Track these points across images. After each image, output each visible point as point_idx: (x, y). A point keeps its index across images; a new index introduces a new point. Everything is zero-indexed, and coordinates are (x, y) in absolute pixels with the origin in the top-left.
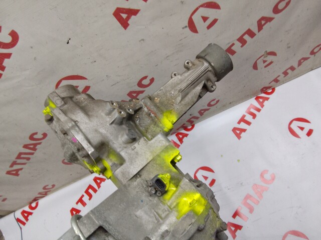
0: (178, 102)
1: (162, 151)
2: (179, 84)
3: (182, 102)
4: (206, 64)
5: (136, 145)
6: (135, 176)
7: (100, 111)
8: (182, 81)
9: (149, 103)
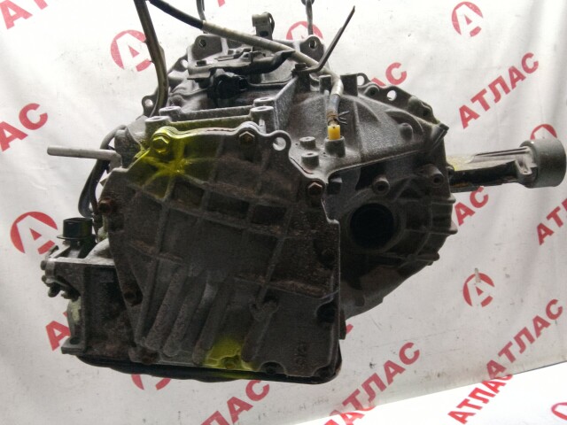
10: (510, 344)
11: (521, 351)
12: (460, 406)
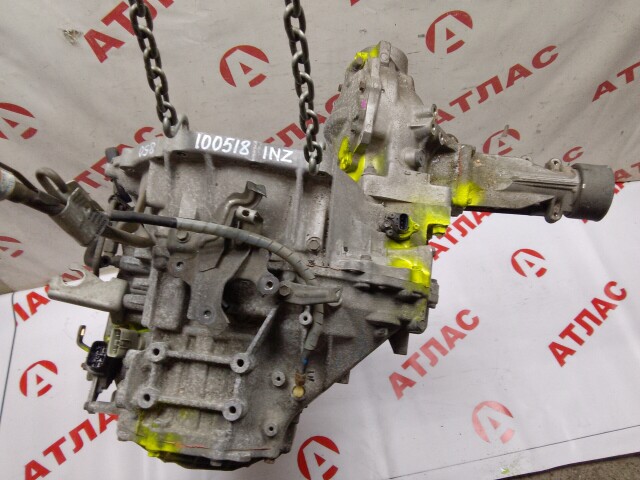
0: (500, 189)
1: (433, 206)
2: (520, 171)
3: (503, 194)
4: (576, 180)
5: (413, 173)
6: (379, 200)
7: (413, 106)
8: (527, 171)
9: (467, 155)
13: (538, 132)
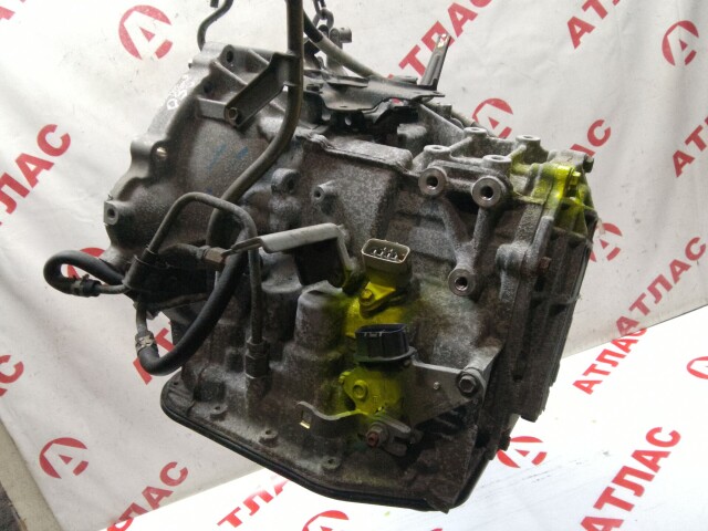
10: (643, 296)
11: (656, 302)
12: (586, 373)
13: (638, 221)
